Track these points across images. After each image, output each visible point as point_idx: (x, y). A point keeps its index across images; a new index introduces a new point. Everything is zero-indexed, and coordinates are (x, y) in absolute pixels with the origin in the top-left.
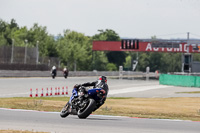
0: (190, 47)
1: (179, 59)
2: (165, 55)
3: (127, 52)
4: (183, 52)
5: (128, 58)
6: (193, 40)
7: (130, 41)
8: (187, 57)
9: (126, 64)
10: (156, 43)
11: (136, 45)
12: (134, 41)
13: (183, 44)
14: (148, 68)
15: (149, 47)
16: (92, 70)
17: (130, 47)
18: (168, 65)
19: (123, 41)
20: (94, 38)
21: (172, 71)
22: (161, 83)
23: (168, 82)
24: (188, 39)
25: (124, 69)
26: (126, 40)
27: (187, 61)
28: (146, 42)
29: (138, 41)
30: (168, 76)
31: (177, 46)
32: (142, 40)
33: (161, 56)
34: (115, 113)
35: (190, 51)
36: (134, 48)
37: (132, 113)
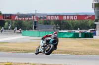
0: (37, 17)
1: (31, 23)
2: (24, 21)
3: (6, 20)
4: (34, 20)
5: (6, 24)
6: (38, 14)
7: (7, 15)
8: (35, 22)
9: (5, 26)
10: (20, 16)
11: (10, 17)
12: (9, 15)
13: (33, 16)
14: (16, 28)
15: (16, 18)
17: (7, 18)
18: (26, 26)
19: (3, 15)
21: (28, 29)
22: (23, 35)
23: (26, 35)
24: (36, 14)
25: (4, 29)
26: (5, 15)
27: (35, 24)
28: (15, 16)
29: (11, 15)
30: (26, 32)
31: (30, 17)
32: (13, 15)
33: (22, 22)
35: (37, 19)
36: (9, 18)
37: (9, 50)
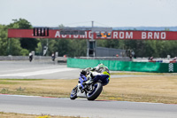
0: (95, 34)
1: (84, 45)
2: (72, 41)
3: (38, 38)
4: (88, 38)
5: (39, 44)
6: (97, 28)
7: (41, 29)
8: (91, 43)
9: (37, 49)
10: (64, 31)
11: (46, 32)
12: (44, 29)
13: (88, 32)
14: (57, 53)
15: (58, 34)
16: (7, 55)
17: (41, 35)
18: (75, 50)
19: (34, 29)
20: (8, 26)
21: (78, 56)
23: (75, 65)
24: (93, 27)
25: (36, 54)
26: (38, 29)
27: (91, 47)
28: (55, 30)
29: (48, 29)
30: (75, 60)
31: (82, 33)
32: (51, 29)
33: (68, 42)
34: (29, 93)
35: (94, 38)
36: (44, 35)
37: (43, 93)
